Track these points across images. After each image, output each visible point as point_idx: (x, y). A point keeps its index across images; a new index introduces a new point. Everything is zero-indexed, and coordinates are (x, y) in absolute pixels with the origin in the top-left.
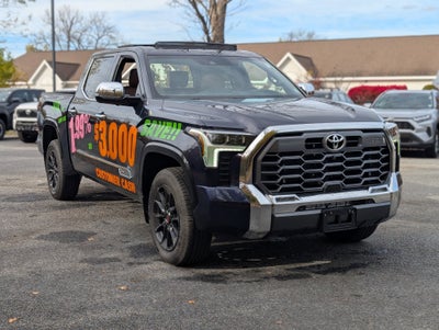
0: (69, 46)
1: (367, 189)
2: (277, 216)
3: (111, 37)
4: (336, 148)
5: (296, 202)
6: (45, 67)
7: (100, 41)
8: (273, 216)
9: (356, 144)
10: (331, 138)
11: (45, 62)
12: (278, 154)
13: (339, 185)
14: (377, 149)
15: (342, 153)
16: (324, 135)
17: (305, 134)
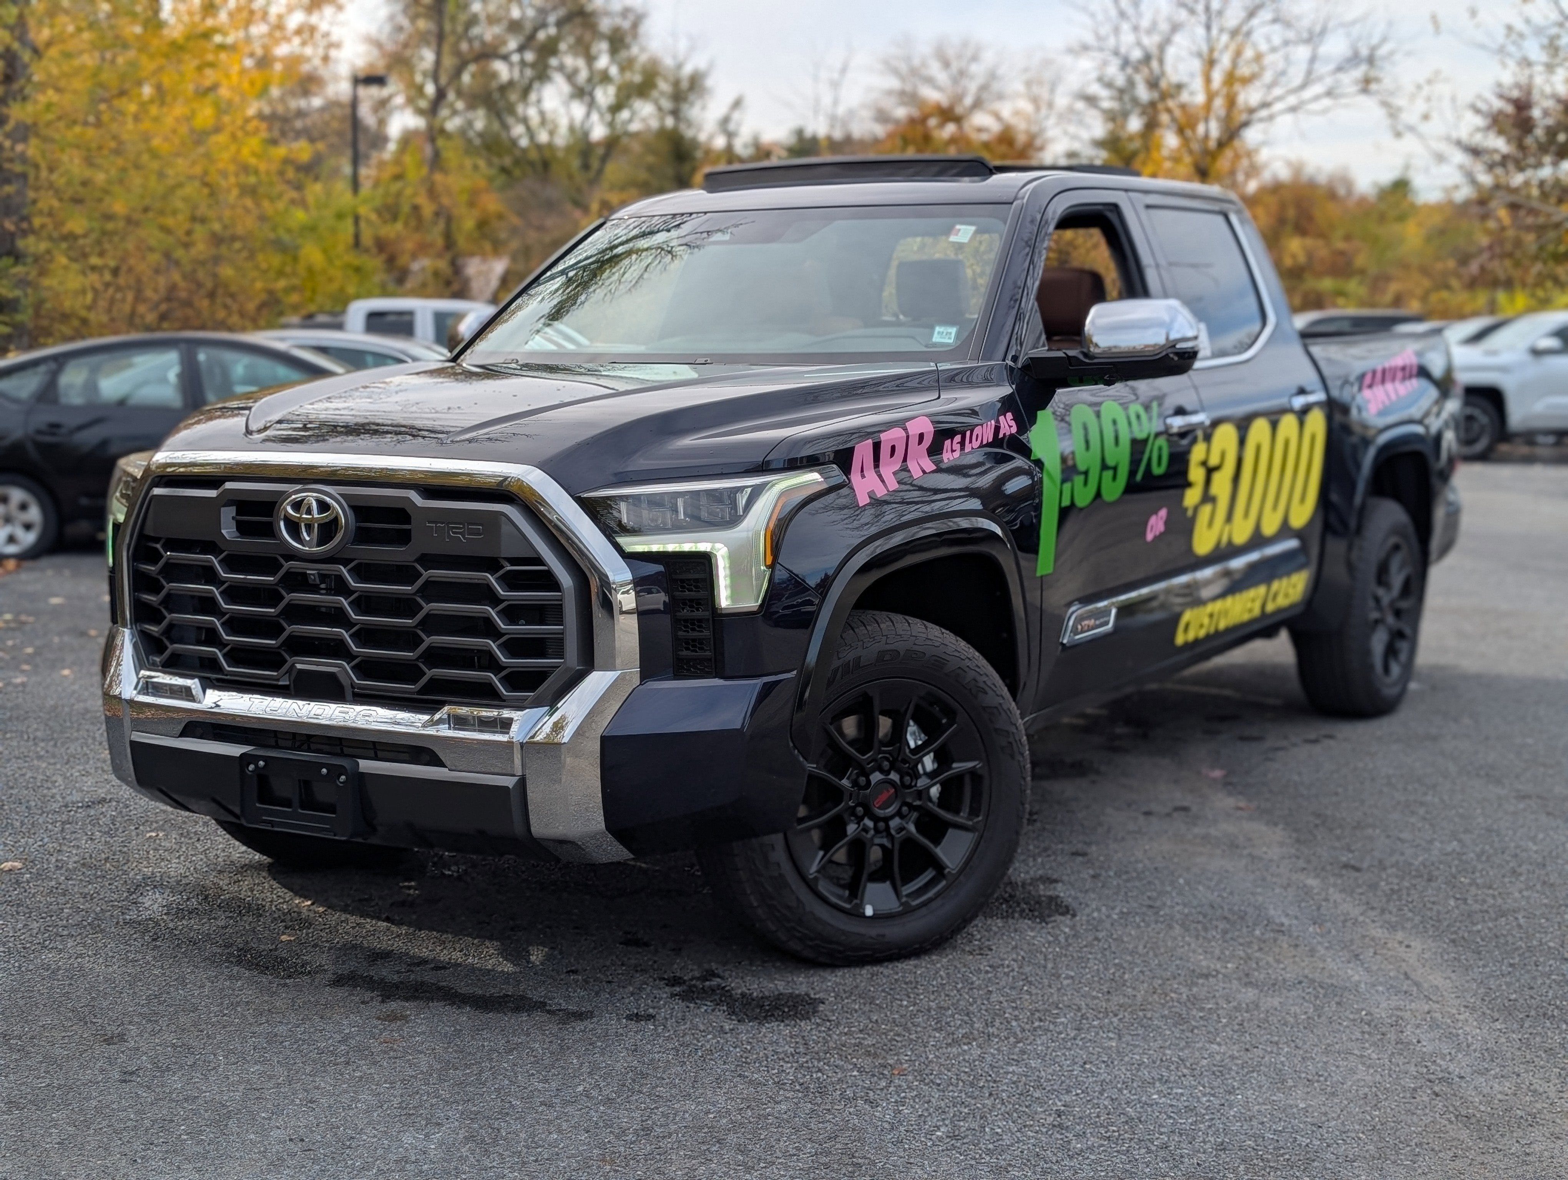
4: (310, 545)
5: (197, 705)
10: (298, 505)
12: (162, 542)
13: (332, 675)
14: (492, 564)
15: (345, 562)
16: (282, 493)
17: (229, 485)
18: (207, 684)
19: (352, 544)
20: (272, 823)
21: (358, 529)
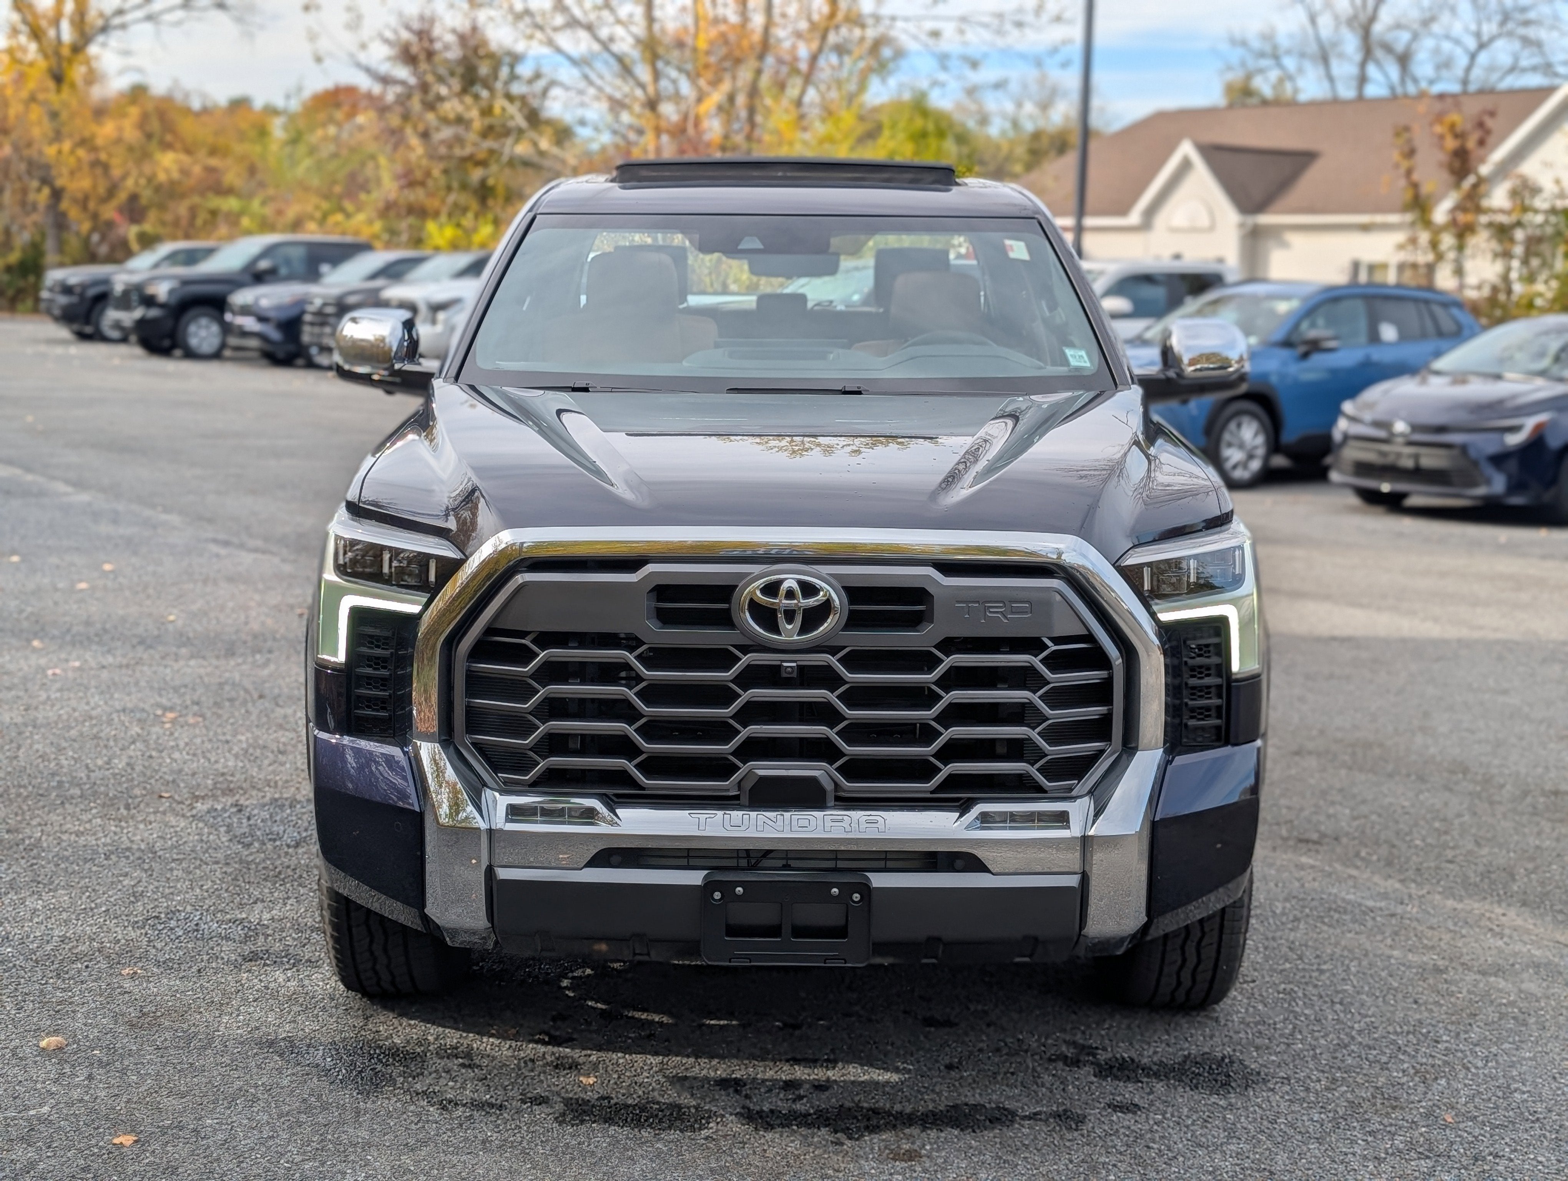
0: (1363, 80)
1: (963, 807)
2: (503, 874)
3: (1526, 41)
4: (790, 633)
5: (602, 828)
6: (1186, 166)
7: (1483, 58)
8: (490, 872)
9: (914, 621)
10: (771, 589)
11: (1186, 149)
12: (531, 637)
13: (814, 780)
14: (1033, 645)
15: (833, 650)
16: (742, 576)
17: (650, 568)
18: (612, 803)
19: (843, 630)
20: (750, 958)
21: (851, 612)
